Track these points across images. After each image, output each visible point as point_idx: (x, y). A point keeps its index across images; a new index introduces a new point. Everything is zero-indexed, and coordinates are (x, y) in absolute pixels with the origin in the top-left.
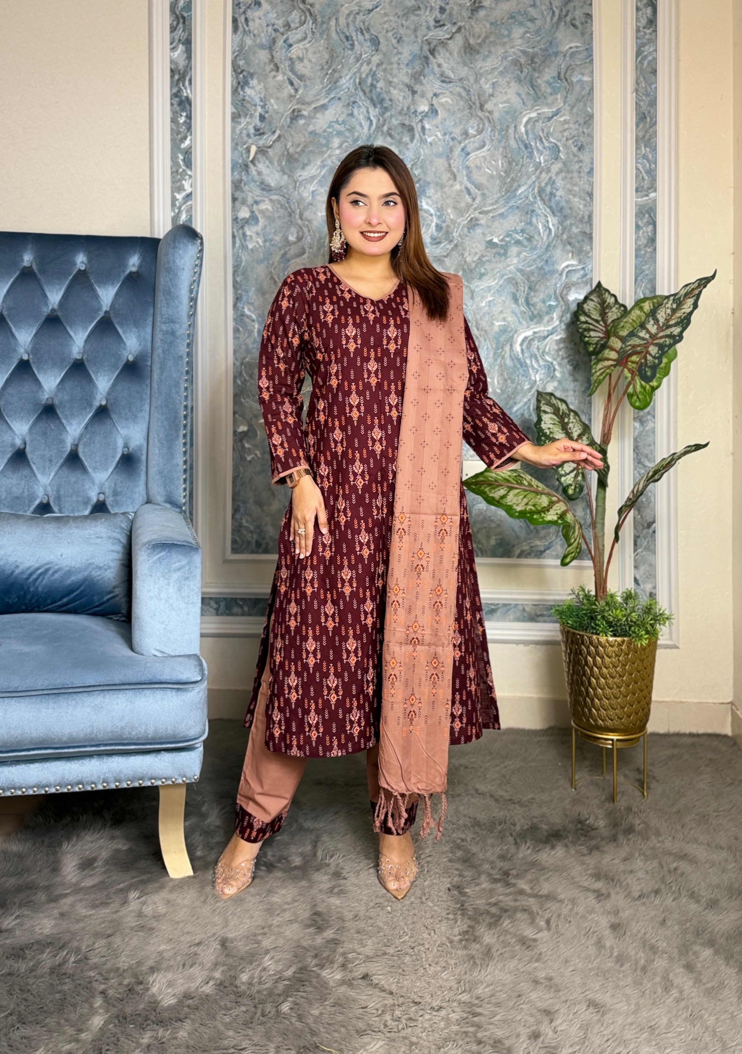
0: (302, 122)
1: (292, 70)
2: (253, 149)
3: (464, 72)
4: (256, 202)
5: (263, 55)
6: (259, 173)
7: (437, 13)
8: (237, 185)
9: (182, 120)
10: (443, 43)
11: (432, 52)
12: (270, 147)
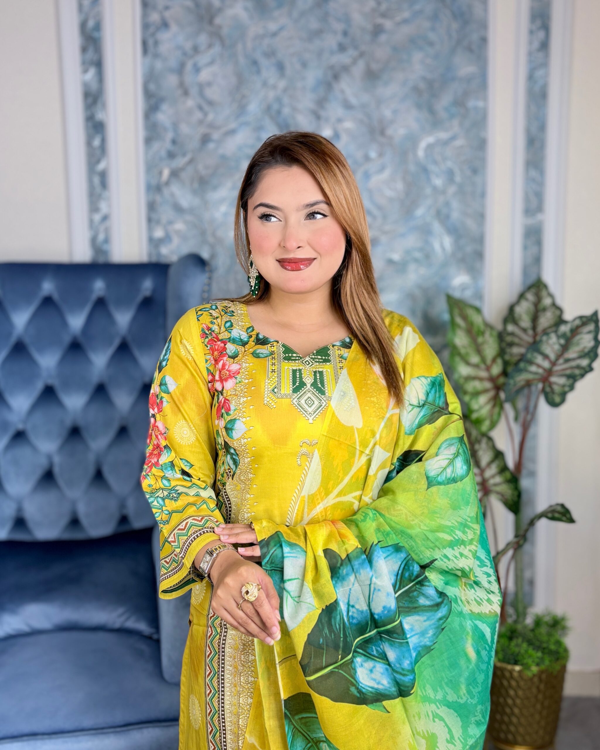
0: (211, 146)
1: (201, 94)
2: (166, 173)
3: (366, 98)
4: (170, 223)
5: (172, 80)
6: (172, 195)
7: (339, 37)
8: (151, 207)
9: (97, 142)
10: (346, 69)
11: (336, 77)
12: (183, 169)
